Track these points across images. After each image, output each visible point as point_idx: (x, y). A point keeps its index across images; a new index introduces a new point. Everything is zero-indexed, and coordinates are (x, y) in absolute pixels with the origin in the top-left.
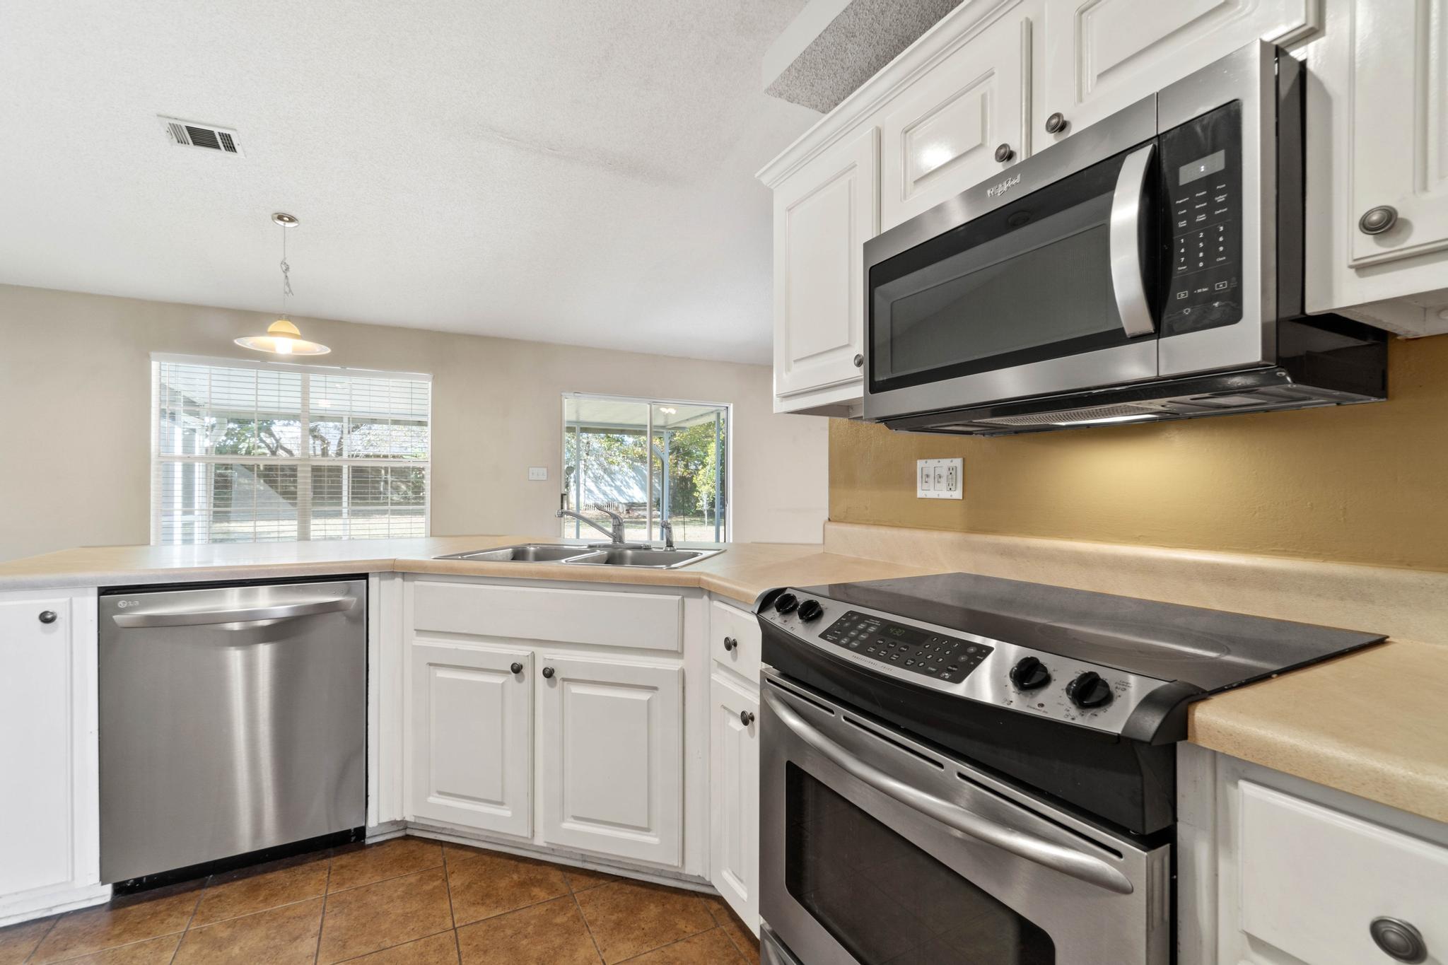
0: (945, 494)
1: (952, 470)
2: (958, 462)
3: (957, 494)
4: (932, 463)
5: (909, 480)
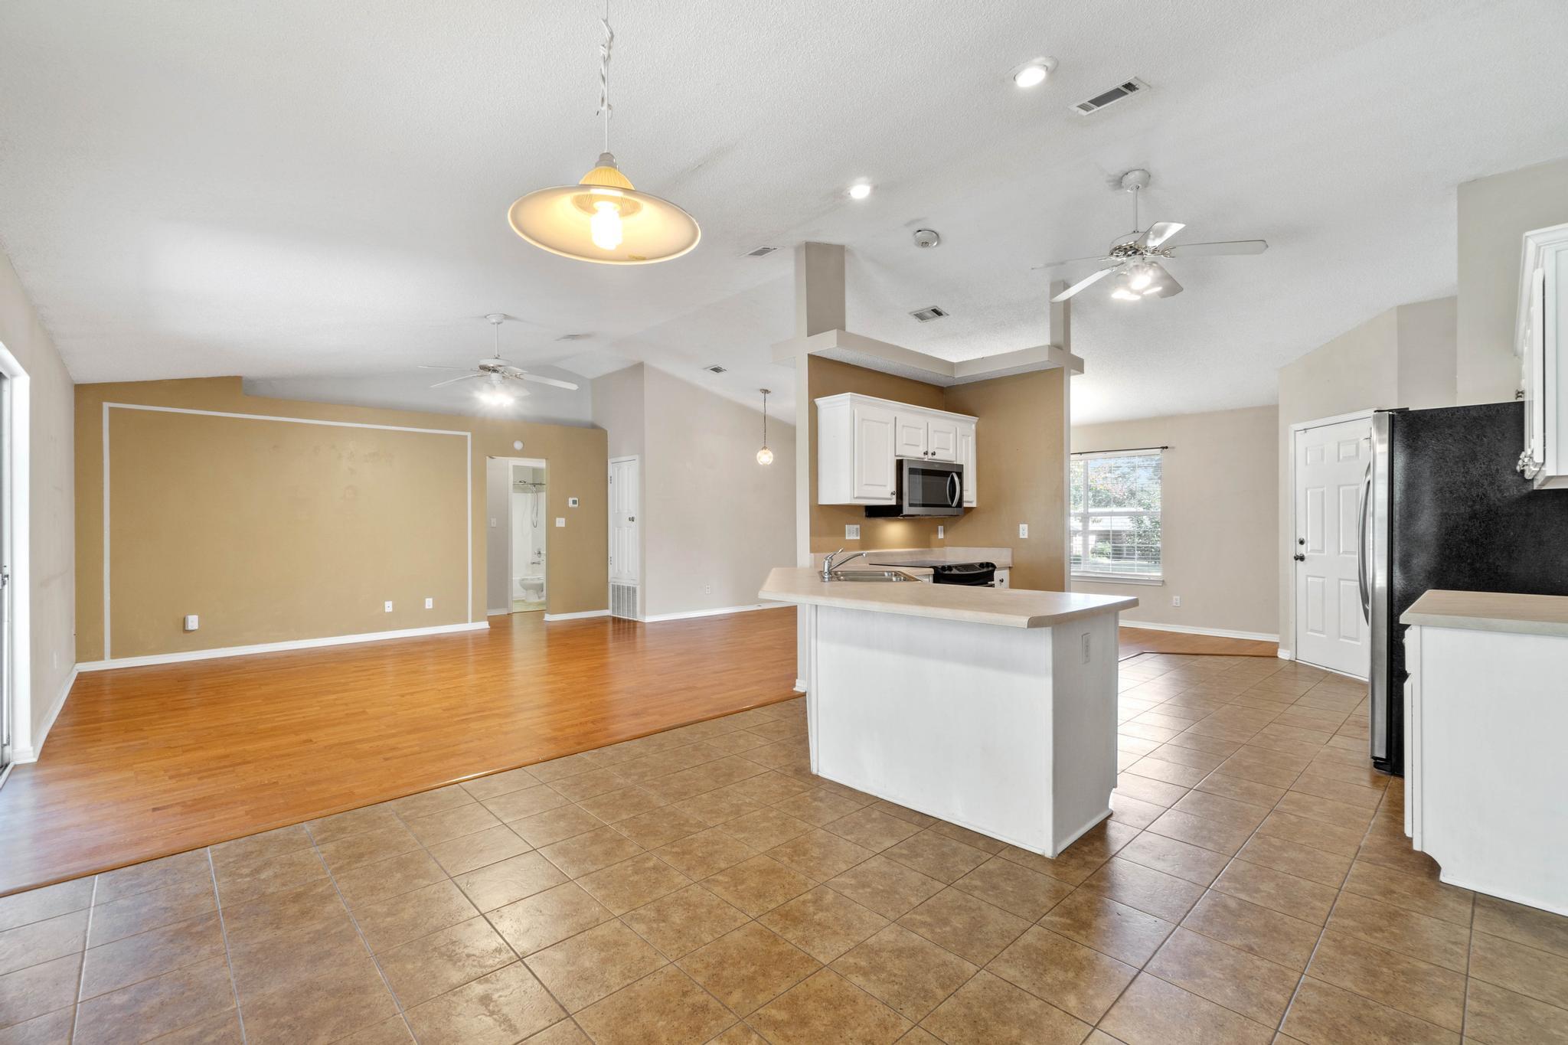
0: (854, 538)
1: (857, 529)
2: (858, 526)
3: (859, 538)
4: (853, 527)
5: (843, 533)
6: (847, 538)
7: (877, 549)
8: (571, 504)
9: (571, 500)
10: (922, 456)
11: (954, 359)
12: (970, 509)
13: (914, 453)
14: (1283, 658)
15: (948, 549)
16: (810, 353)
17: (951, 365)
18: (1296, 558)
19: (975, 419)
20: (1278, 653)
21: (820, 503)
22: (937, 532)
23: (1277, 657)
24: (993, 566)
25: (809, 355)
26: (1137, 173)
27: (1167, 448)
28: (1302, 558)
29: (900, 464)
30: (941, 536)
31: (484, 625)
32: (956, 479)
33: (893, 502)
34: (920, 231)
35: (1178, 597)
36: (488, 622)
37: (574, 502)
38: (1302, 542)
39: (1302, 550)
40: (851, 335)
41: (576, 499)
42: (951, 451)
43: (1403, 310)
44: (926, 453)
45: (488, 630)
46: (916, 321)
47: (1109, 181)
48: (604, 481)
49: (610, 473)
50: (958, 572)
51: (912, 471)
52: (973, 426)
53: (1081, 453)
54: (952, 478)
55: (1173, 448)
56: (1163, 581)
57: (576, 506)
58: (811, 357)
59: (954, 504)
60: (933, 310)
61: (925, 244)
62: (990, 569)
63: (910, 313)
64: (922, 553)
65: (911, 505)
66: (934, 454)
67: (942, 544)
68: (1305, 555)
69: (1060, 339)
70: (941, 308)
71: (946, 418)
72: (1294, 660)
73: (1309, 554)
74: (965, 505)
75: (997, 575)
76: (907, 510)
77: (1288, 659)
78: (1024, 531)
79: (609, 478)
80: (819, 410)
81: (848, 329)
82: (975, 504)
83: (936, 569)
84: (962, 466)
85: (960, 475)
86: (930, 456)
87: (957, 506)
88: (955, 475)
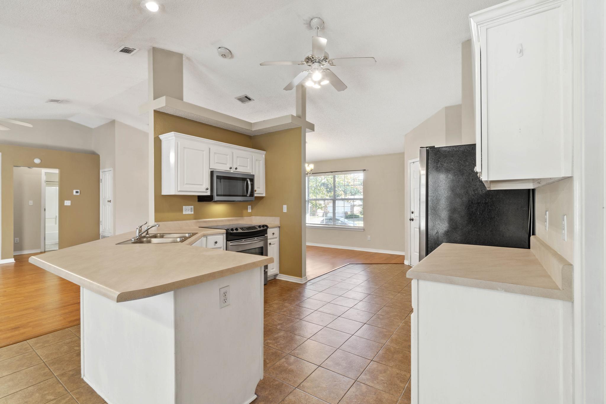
0: (190, 213)
1: (191, 208)
2: (193, 207)
3: (193, 213)
4: (187, 207)
5: (181, 210)
6: (184, 213)
7: (207, 218)
8: (75, 193)
9: (75, 191)
10: (229, 169)
11: (252, 121)
12: (261, 198)
13: (223, 167)
14: (406, 264)
15: (253, 217)
16: (155, 109)
17: (250, 124)
18: (410, 220)
19: (265, 152)
20: (405, 262)
21: (162, 194)
22: (247, 209)
23: (404, 264)
24: (267, 226)
25: (154, 110)
26: (316, 19)
27: (365, 170)
28: (413, 220)
29: (212, 173)
30: (250, 211)
31: (12, 260)
32: (249, 183)
33: (208, 193)
34: (220, 48)
35: (370, 236)
36: (14, 259)
37: (77, 192)
38: (412, 213)
39: (413, 216)
40: (184, 102)
41: (79, 191)
42: (249, 168)
43: (447, 108)
44: (231, 168)
45: (14, 263)
46: (239, 103)
47: (305, 24)
48: (98, 181)
49: (101, 178)
50: (242, 231)
51: (218, 177)
52: (264, 156)
53: (332, 172)
54: (247, 182)
55: (368, 170)
56: (364, 229)
57: (79, 194)
58: (155, 111)
59: (248, 195)
60: (245, 97)
61: (224, 56)
62: (265, 228)
63: (235, 98)
64: (236, 220)
65: (217, 195)
66: (236, 169)
67: (250, 215)
68: (414, 219)
69: (300, 113)
70: (250, 96)
71: (244, 150)
72: (410, 265)
73: (415, 218)
74: (256, 195)
75: (270, 231)
76: (216, 198)
77: (408, 265)
78: (285, 209)
79: (100, 179)
80: (162, 142)
81: (185, 99)
82: (264, 195)
83: (227, 230)
84: (254, 175)
85: (252, 180)
86: (234, 170)
87: (250, 196)
88: (248, 180)
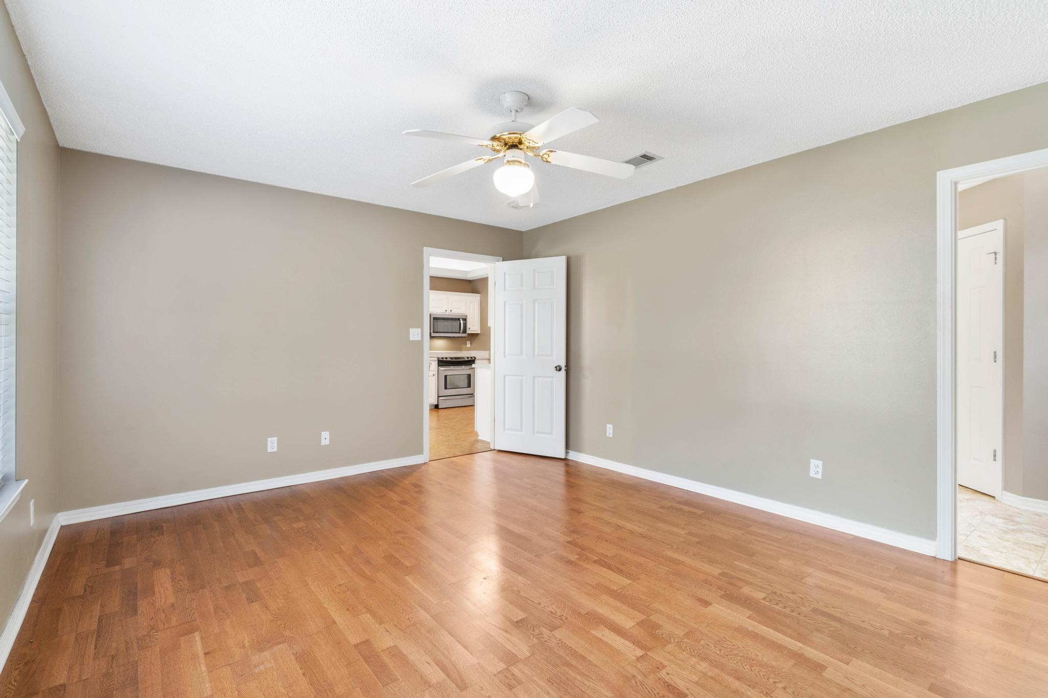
10: (444, 312)
12: (477, 335)
13: (440, 310)
19: (479, 295)
22: (466, 344)
24: (475, 358)
30: (468, 345)
32: (462, 322)
42: (462, 310)
44: (446, 311)
51: (435, 318)
52: (479, 298)
59: (461, 332)
62: (473, 359)
64: (454, 352)
65: (434, 332)
66: (451, 311)
67: (469, 349)
74: (470, 332)
82: (479, 332)
83: (438, 358)
84: (466, 316)
85: (465, 320)
86: (450, 312)
87: (463, 333)
88: (461, 320)
